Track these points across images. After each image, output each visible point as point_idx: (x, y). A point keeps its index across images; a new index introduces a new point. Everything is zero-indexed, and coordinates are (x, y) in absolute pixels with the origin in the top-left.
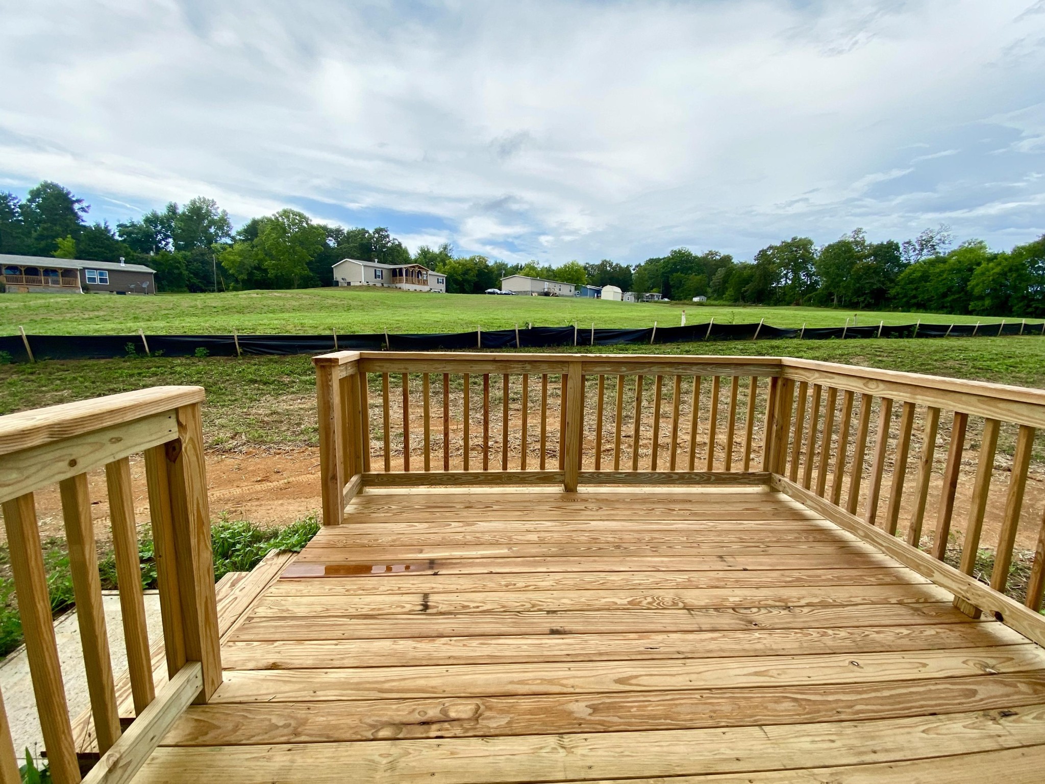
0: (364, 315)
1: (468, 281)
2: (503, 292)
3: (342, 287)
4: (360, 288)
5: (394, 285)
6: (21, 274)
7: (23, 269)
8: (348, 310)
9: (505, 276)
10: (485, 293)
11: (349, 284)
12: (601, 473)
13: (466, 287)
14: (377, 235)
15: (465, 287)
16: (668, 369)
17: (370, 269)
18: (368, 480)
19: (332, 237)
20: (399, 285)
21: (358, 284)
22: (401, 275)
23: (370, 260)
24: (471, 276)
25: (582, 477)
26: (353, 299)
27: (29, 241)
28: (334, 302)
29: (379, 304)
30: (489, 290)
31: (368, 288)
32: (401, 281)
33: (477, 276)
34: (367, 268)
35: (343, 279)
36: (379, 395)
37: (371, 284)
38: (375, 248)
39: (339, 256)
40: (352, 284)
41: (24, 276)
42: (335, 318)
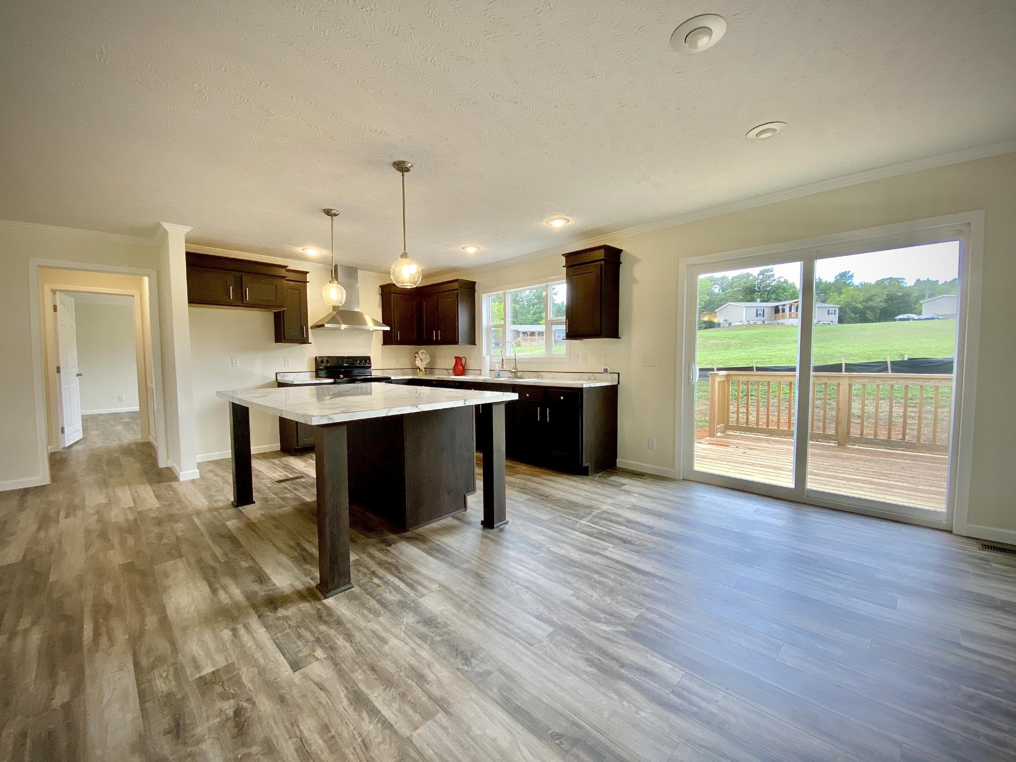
0: (741, 352)
1: (872, 309)
2: (922, 317)
3: (724, 327)
4: (742, 327)
5: (776, 322)
6: (528, 336)
7: (529, 333)
8: (727, 348)
9: (931, 295)
10: (895, 320)
11: (730, 324)
12: (863, 438)
13: (869, 314)
14: (761, 277)
15: (868, 316)
16: (911, 382)
17: (753, 308)
18: (728, 427)
19: (717, 284)
20: (781, 321)
21: (739, 324)
22: (783, 311)
23: (752, 300)
24: (879, 302)
25: (849, 438)
26: (733, 338)
27: (529, 316)
28: (716, 341)
29: (757, 340)
30: (901, 316)
31: (749, 326)
32: (783, 317)
33: (886, 301)
34: (748, 309)
35: (725, 321)
36: (744, 406)
37: (751, 322)
38: (759, 288)
39: (722, 300)
40: (733, 324)
41: (529, 337)
42: (716, 355)
